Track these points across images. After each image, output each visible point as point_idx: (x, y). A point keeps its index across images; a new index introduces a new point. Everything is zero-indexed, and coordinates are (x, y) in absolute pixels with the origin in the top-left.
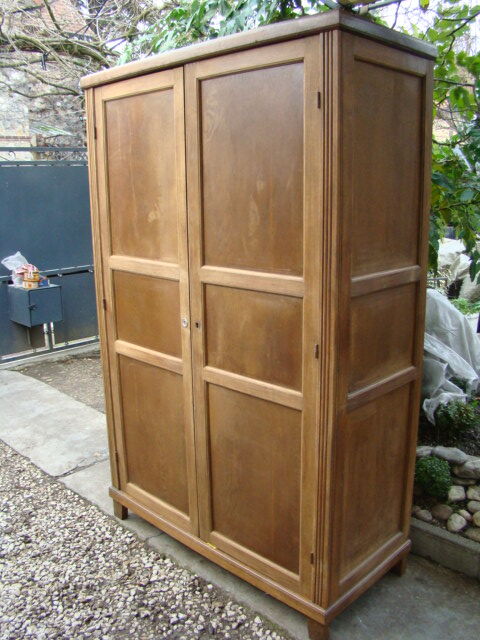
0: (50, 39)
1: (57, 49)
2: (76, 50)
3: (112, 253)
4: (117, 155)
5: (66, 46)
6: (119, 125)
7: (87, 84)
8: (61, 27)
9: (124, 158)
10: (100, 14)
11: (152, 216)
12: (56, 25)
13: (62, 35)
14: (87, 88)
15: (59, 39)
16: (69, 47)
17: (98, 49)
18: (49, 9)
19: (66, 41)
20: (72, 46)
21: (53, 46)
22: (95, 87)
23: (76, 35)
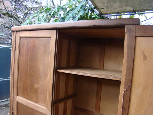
0: (2, 11)
1: (4, 14)
2: (10, 15)
3: (17, 95)
4: (23, 59)
5: (7, 14)
6: (25, 47)
7: (14, 30)
8: (6, 8)
9: (26, 60)
10: (18, 7)
11: (36, 86)
12: (5, 7)
13: (6, 10)
14: (14, 31)
15: (5, 11)
16: (8, 14)
17: (17, 16)
18: (3, 3)
19: (7, 12)
20: (9, 14)
21: (3, 13)
22: (17, 31)
23: (10, 11)
